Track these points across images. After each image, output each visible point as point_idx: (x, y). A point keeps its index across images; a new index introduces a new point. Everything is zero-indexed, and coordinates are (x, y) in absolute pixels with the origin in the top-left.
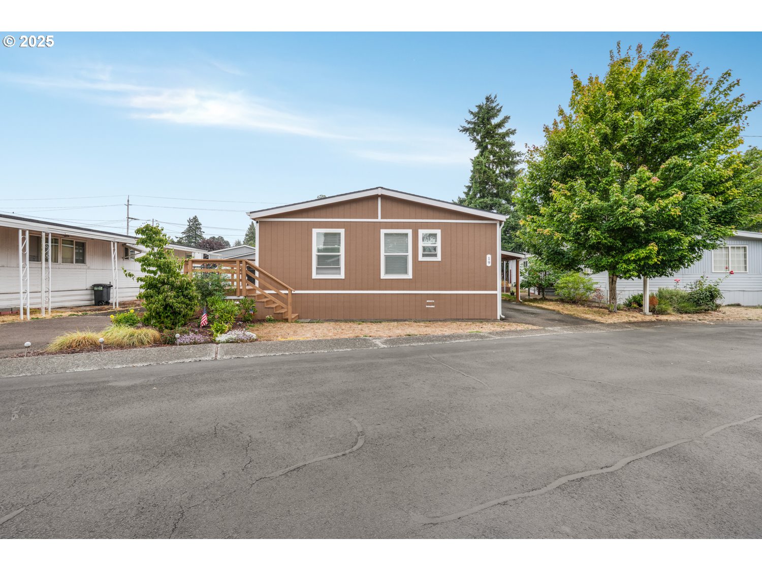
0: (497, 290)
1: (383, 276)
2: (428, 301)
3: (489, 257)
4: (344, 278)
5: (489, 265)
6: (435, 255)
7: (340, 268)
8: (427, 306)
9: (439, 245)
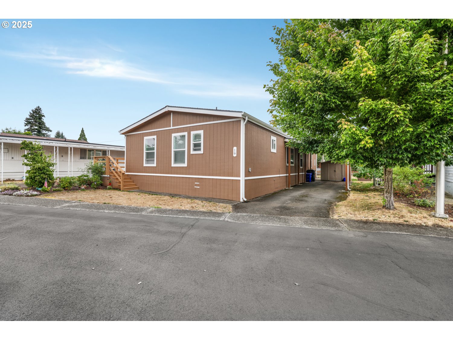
0: (240, 177)
1: (173, 165)
2: (196, 183)
3: (235, 148)
4: (156, 166)
5: (235, 155)
6: (200, 150)
7: (154, 160)
8: (195, 187)
9: (202, 142)
